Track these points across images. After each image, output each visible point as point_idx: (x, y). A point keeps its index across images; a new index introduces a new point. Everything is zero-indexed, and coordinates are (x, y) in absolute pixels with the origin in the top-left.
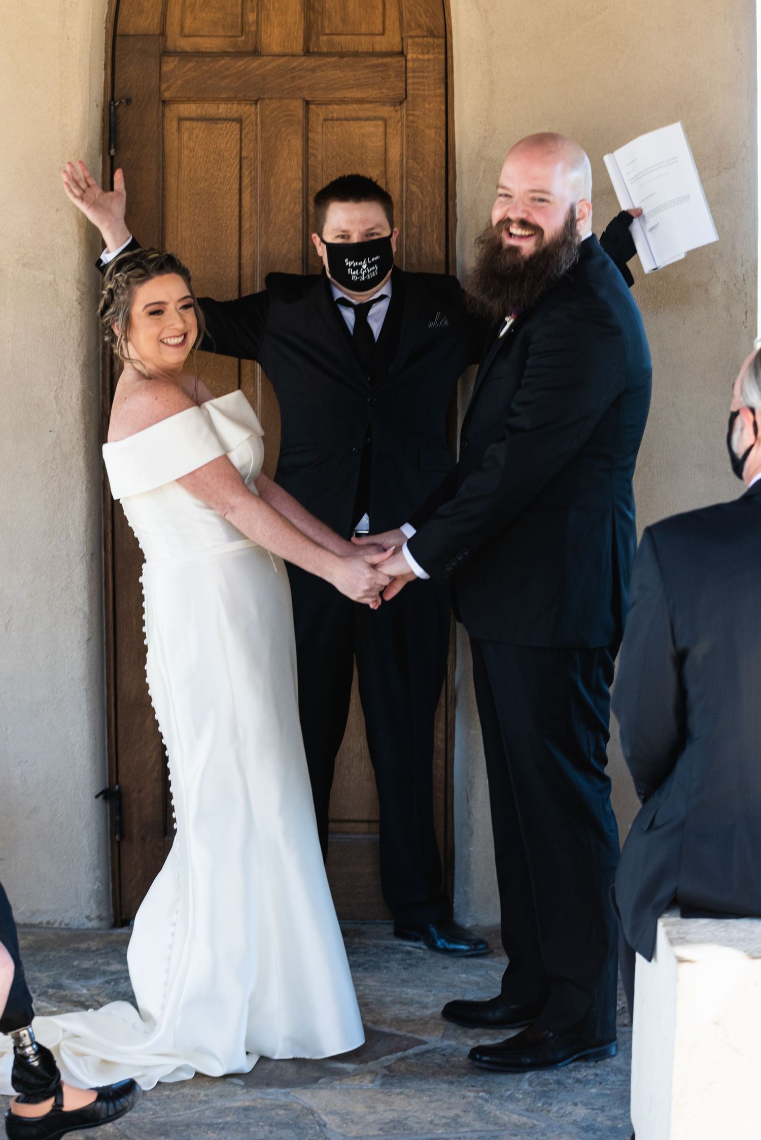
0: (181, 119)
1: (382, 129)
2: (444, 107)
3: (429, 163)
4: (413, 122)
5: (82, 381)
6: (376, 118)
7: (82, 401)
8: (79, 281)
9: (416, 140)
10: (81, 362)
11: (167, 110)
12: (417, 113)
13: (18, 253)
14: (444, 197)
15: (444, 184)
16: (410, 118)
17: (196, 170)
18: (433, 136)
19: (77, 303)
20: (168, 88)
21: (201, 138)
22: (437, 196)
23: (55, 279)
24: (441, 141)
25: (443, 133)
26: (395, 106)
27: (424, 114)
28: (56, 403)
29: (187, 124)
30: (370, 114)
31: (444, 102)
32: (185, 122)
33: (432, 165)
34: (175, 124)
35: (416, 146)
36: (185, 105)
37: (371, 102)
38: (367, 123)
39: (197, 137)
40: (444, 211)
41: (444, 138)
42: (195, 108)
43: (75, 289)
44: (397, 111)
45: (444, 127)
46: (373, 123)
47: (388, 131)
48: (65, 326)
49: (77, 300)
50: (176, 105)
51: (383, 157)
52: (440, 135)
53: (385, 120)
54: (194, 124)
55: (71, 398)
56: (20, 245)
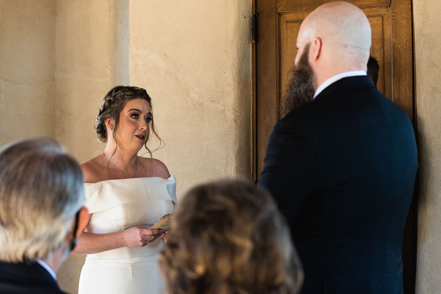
0: (287, 22)
1: (380, 22)
2: (410, 7)
3: (403, 40)
4: (394, 16)
5: (236, 162)
6: (378, 16)
7: (236, 173)
8: (234, 110)
9: (396, 26)
10: (235, 152)
11: (281, 18)
12: (396, 11)
13: (209, 95)
14: (411, 60)
15: (411, 51)
16: (393, 14)
17: (294, 49)
18: (405, 24)
19: (233, 121)
20: (280, 6)
21: (296, 31)
22: (408, 59)
23: (224, 109)
24: (409, 26)
25: (410, 21)
26: (387, 8)
27: (400, 11)
28: (225, 173)
29: (290, 24)
30: (376, 13)
31: (410, 4)
32: (289, 23)
33: (405, 41)
34: (285, 25)
35: (396, 30)
36: (289, 15)
37: (375, 7)
38: (373, 18)
39: (294, 31)
40: (411, 67)
41: (411, 25)
42: (293, 16)
43: (233, 113)
44: (388, 11)
45: (411, 19)
46: (376, 18)
47: (384, 23)
48: (229, 133)
49: (233, 120)
50: (285, 15)
51: (382, 38)
52: (408, 23)
53: (382, 17)
54: (293, 24)
55: (231, 170)
56: (210, 91)
